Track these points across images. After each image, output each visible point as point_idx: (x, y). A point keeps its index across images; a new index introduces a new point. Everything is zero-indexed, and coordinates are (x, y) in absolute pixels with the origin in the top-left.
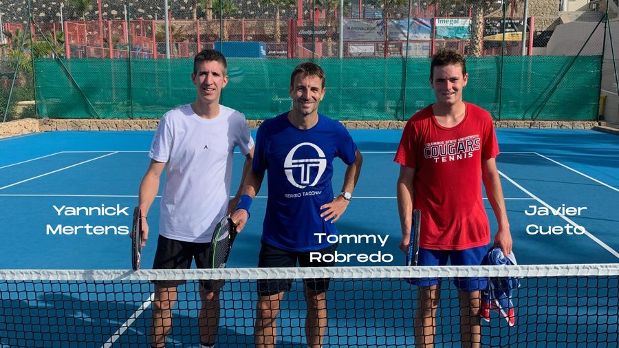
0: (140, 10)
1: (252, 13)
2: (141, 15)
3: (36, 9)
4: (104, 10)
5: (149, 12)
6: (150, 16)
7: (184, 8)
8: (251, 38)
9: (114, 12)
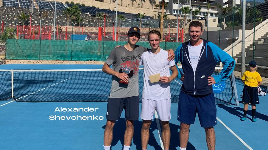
0: (47, 22)
1: (92, 24)
2: (47, 23)
3: (4, 20)
4: (32, 21)
5: (50, 22)
6: (51, 24)
7: (65, 21)
8: (89, 33)
9: (36, 22)
